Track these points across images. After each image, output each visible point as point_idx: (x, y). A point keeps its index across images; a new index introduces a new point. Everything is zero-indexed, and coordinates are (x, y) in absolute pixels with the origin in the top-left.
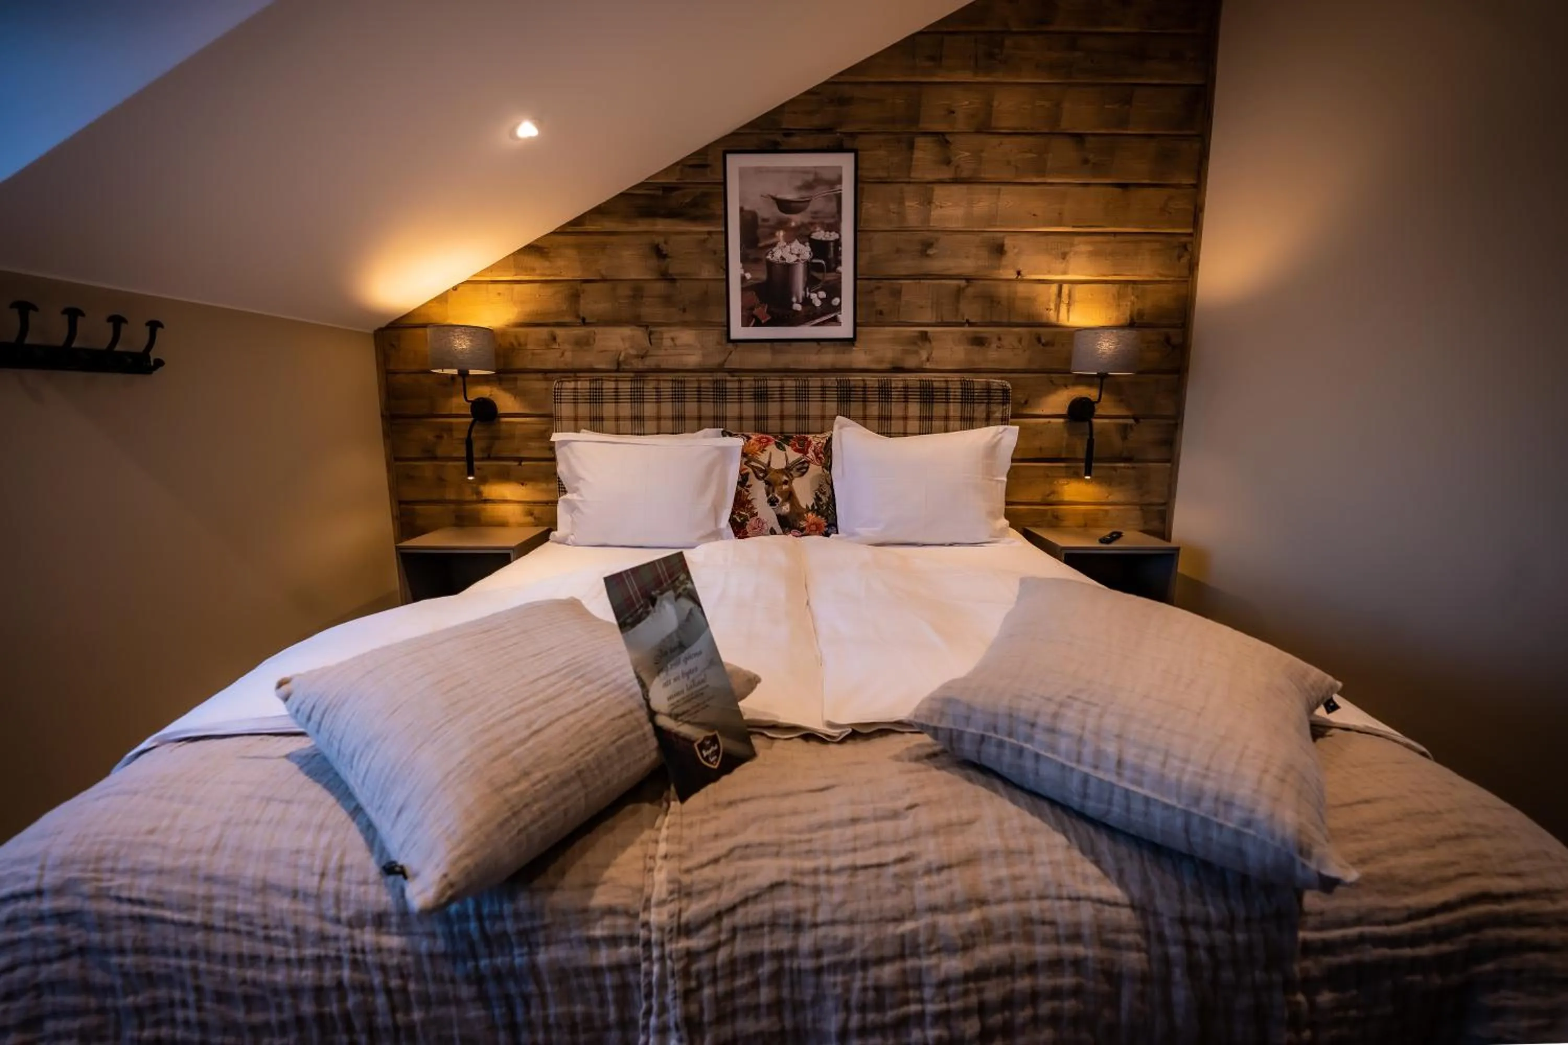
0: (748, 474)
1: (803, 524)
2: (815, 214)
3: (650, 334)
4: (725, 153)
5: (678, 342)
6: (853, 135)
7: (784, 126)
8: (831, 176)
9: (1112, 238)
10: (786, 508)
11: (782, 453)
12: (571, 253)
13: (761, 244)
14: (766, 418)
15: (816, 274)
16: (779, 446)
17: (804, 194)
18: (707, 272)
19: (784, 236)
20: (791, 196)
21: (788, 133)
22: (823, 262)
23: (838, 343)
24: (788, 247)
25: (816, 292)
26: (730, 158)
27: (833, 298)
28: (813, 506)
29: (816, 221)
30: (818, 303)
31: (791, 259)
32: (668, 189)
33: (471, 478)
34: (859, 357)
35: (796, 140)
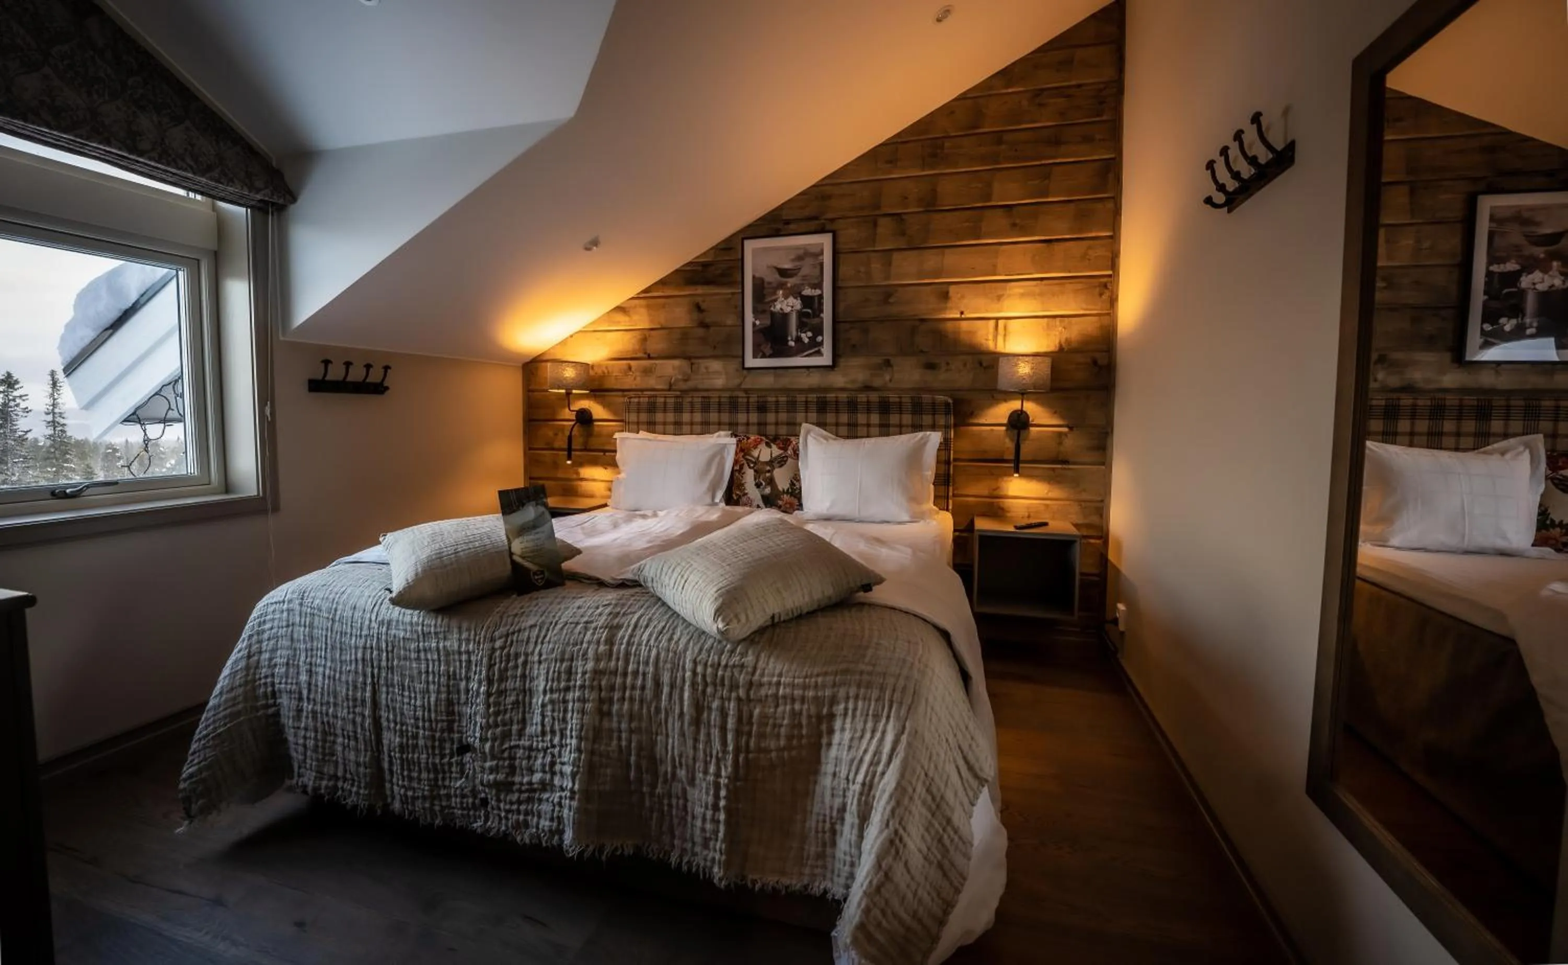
0: (743, 464)
1: (780, 503)
2: (804, 277)
3: (692, 364)
4: (743, 239)
5: (710, 370)
6: (832, 220)
7: (784, 218)
8: (817, 250)
9: (1039, 282)
10: (768, 490)
11: (769, 450)
12: (643, 311)
13: (767, 300)
14: (766, 424)
15: (805, 320)
16: (768, 445)
17: (797, 263)
18: (730, 320)
19: (783, 294)
20: (787, 266)
21: (787, 222)
22: (809, 311)
23: (822, 369)
24: (785, 302)
25: (805, 332)
26: (746, 242)
27: (816, 337)
28: (788, 490)
29: (805, 282)
30: (806, 340)
31: (788, 310)
32: (705, 265)
33: (569, 462)
34: (838, 380)
35: (792, 227)
